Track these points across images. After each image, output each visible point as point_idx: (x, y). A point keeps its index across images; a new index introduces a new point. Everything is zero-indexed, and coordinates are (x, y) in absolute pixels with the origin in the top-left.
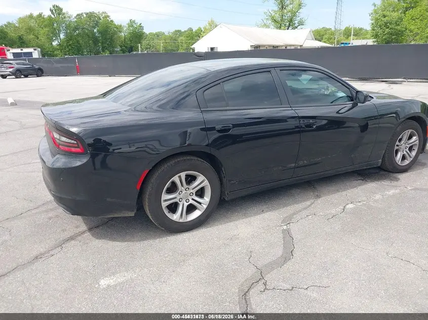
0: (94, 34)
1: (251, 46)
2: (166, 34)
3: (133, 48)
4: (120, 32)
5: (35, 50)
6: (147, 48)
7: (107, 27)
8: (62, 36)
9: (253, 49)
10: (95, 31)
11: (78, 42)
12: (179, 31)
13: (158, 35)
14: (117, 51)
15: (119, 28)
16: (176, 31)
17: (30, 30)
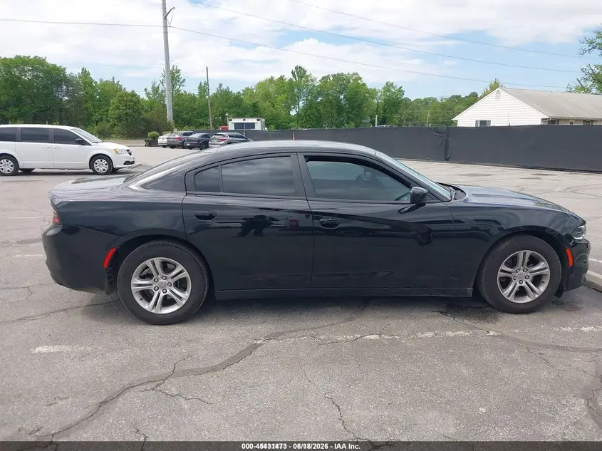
0: (339, 101)
1: (543, 119)
2: (439, 100)
3: (387, 120)
4: (373, 98)
5: (258, 120)
6: (407, 120)
7: (357, 93)
8: (301, 104)
9: (546, 124)
10: (342, 97)
11: (318, 111)
12: (458, 97)
13: (427, 102)
14: (365, 124)
15: (373, 93)
16: (453, 97)
17: (267, 96)
